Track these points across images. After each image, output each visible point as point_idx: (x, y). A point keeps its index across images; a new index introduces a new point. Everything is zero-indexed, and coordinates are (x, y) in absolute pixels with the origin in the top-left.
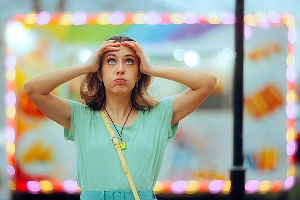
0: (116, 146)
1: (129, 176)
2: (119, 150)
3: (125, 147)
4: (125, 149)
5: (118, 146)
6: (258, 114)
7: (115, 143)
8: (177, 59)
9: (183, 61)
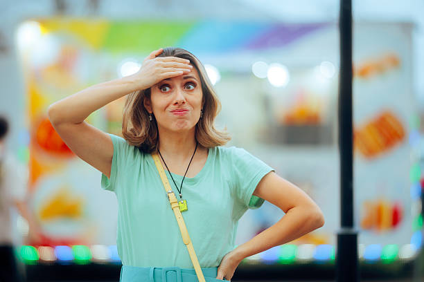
0: (173, 205)
1: (190, 248)
2: (177, 211)
3: (185, 208)
4: (186, 210)
5: (177, 205)
6: (370, 153)
7: (171, 202)
8: (257, 76)
9: (266, 78)
